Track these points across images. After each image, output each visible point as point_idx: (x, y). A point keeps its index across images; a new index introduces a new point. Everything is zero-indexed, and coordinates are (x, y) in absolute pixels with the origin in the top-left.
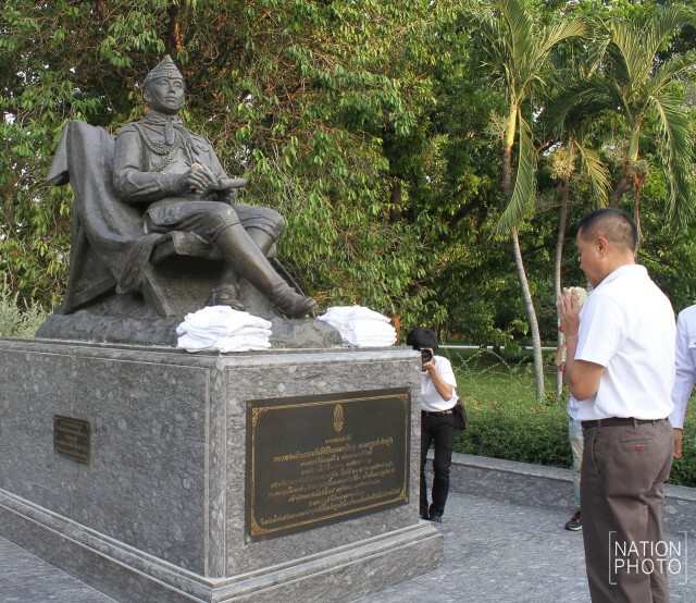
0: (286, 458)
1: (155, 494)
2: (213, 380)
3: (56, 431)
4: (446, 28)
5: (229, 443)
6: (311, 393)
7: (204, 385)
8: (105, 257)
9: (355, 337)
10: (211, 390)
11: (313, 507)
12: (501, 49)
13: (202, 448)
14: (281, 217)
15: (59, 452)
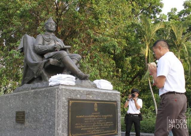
0: (80, 117)
1: (42, 129)
2: (58, 92)
3: (16, 116)
4: (129, 27)
5: (63, 110)
6: (87, 99)
7: (55, 93)
8: (32, 68)
9: (101, 86)
10: (58, 94)
11: (88, 132)
12: (143, 31)
13: (55, 112)
14: (80, 56)
15: (17, 122)
